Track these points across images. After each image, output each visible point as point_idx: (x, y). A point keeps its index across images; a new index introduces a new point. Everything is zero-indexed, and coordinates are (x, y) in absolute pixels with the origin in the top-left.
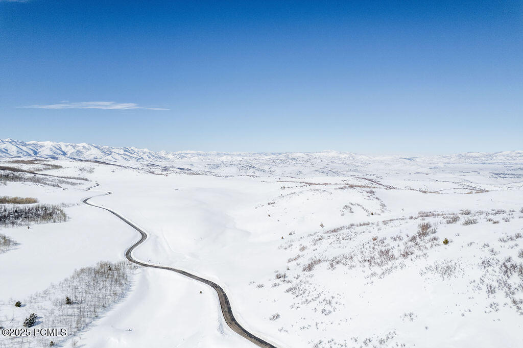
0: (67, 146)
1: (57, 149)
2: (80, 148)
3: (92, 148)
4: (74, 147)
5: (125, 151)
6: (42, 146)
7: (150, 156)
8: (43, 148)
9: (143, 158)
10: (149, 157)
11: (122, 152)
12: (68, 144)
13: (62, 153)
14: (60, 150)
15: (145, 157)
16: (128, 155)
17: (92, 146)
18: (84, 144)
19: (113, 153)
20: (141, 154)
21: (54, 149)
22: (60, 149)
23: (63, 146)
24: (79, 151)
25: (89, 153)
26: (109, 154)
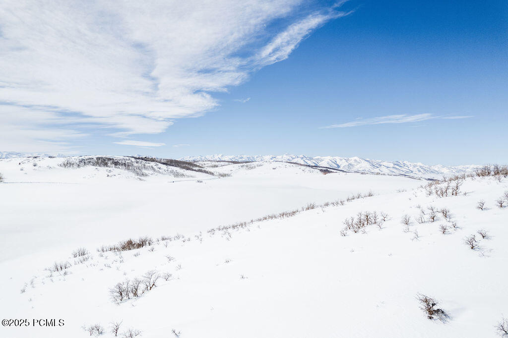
0: (341, 160)
1: (333, 162)
2: (352, 162)
3: (363, 161)
4: (347, 161)
5: (395, 164)
8: (323, 162)
10: (419, 171)
11: (392, 165)
12: (342, 158)
13: (336, 166)
15: (415, 170)
16: (396, 169)
17: (362, 159)
18: (356, 158)
19: (382, 166)
20: (411, 168)
22: (335, 163)
23: (337, 159)
24: (351, 164)
25: (359, 166)
26: (377, 167)
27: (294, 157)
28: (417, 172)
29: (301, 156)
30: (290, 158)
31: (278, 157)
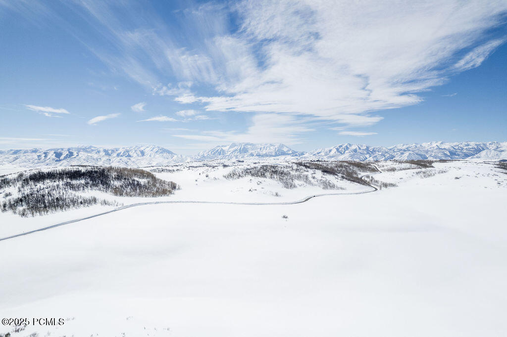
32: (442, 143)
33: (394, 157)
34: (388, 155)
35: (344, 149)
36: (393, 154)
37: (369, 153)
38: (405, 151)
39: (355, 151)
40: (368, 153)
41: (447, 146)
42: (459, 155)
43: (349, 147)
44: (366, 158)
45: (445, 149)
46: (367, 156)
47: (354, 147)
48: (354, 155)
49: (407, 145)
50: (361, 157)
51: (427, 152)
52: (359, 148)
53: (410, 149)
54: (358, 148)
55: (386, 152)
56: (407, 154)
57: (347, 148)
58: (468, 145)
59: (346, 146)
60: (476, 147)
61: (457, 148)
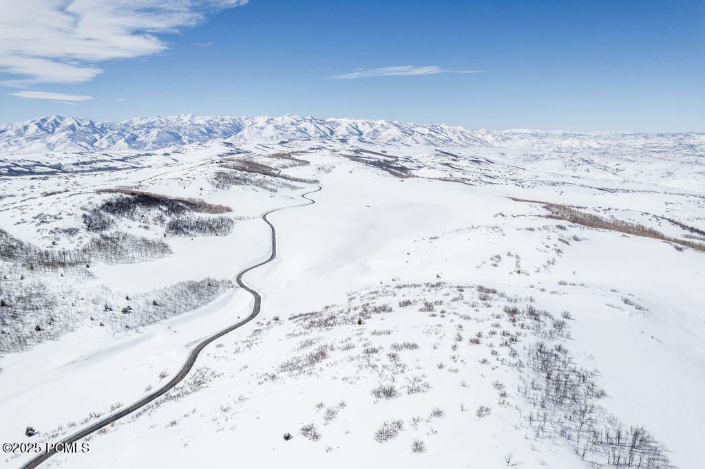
0: (364, 124)
1: (353, 127)
2: (378, 127)
3: (391, 126)
4: (371, 125)
5: (430, 130)
6: (338, 125)
7: (463, 138)
8: (340, 127)
9: (451, 140)
10: (460, 139)
11: (426, 131)
12: (366, 121)
13: (358, 133)
14: (357, 130)
15: (455, 138)
16: (433, 136)
17: (391, 123)
18: (382, 122)
20: (450, 135)
21: (350, 127)
22: (356, 128)
23: (359, 122)
24: (376, 130)
25: (386, 132)
26: (410, 135)
27: (299, 119)
28: (457, 141)
29: (309, 117)
30: (295, 122)
31: (276, 119)
32: (192, 117)
33: (137, 137)
34: (128, 134)
35: (52, 125)
36: (135, 133)
37: (97, 133)
38: (149, 127)
39: (72, 128)
40: (95, 132)
41: (201, 120)
42: (216, 133)
43: (58, 121)
44: (96, 140)
45: (199, 125)
46: (97, 136)
47: (69, 122)
48: (74, 135)
49: (146, 118)
50: (87, 137)
51: (179, 128)
52: (78, 123)
53: (155, 124)
54: (76, 124)
55: (123, 130)
56: (154, 132)
57: (57, 124)
58: (223, 120)
59: (54, 120)
60: (232, 122)
61: (212, 123)
